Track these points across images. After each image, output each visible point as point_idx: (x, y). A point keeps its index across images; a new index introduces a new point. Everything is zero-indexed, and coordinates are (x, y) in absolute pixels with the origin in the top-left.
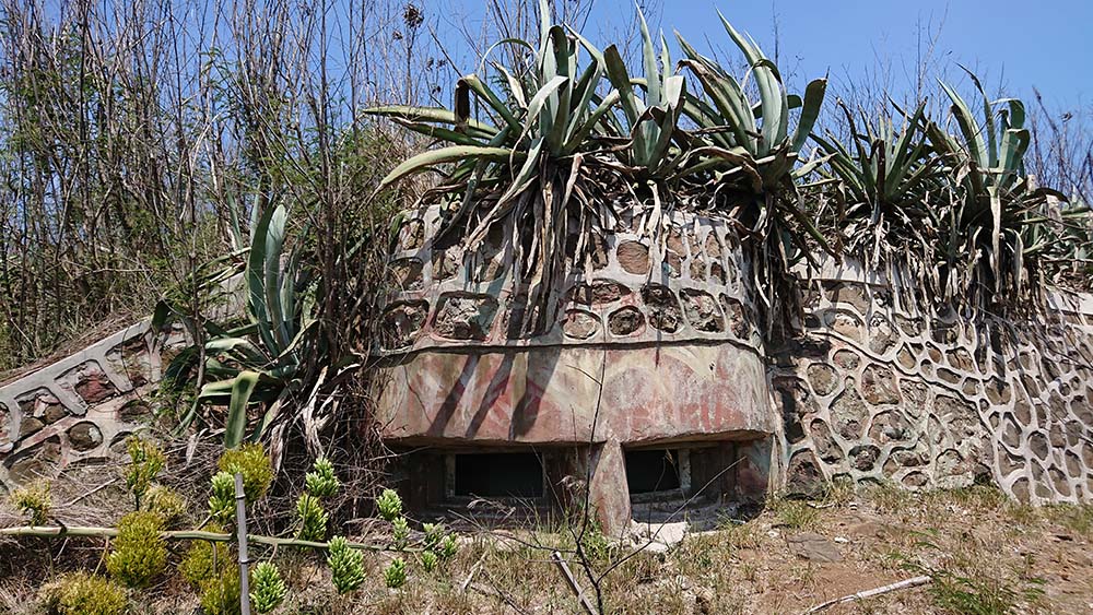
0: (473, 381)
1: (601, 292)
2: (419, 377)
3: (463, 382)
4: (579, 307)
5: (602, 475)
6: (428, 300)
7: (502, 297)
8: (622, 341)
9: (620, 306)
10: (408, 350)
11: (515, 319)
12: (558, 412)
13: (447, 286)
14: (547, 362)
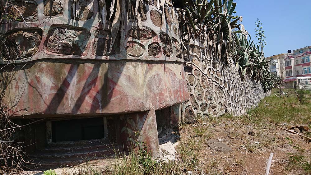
0: (75, 80)
1: (144, 34)
2: (36, 77)
3: (69, 80)
4: (135, 40)
5: (148, 127)
6: (42, 28)
7: (92, 30)
8: (153, 60)
9: (153, 42)
10: (28, 60)
11: (100, 44)
12: (126, 96)
13: (56, 20)
14: (119, 69)
